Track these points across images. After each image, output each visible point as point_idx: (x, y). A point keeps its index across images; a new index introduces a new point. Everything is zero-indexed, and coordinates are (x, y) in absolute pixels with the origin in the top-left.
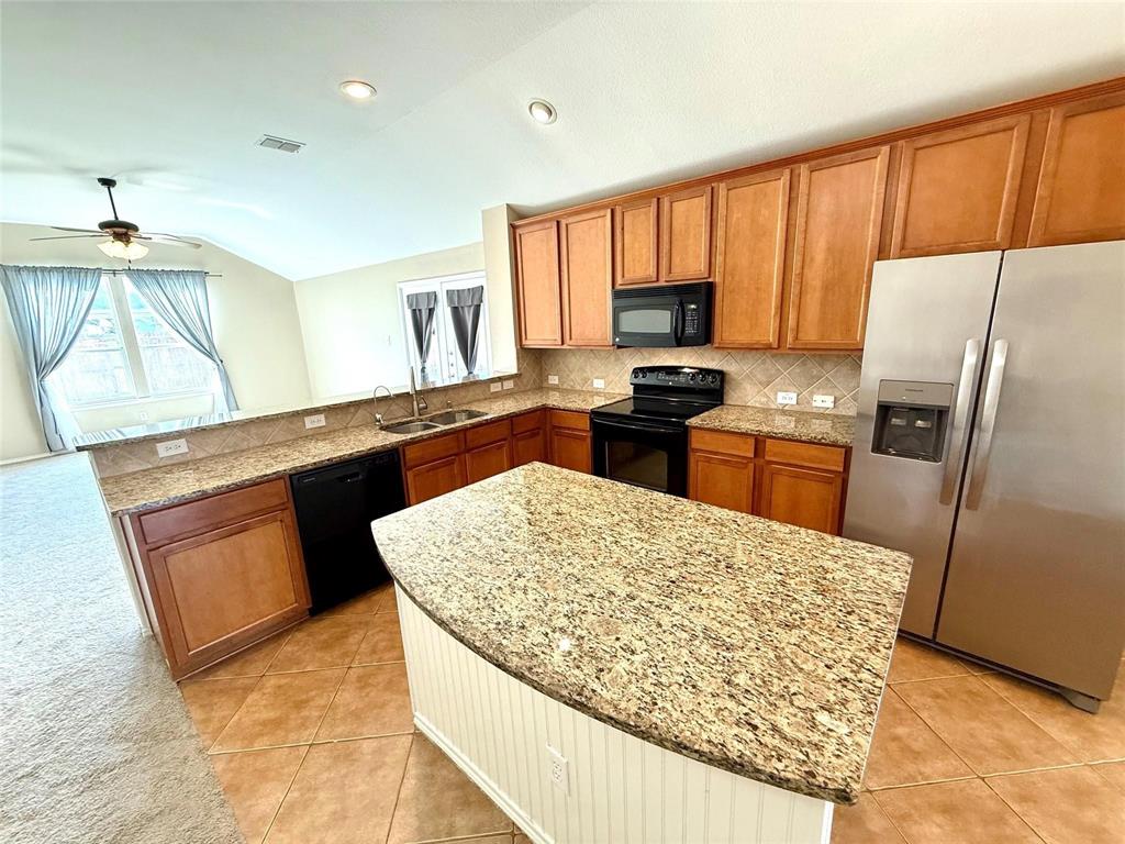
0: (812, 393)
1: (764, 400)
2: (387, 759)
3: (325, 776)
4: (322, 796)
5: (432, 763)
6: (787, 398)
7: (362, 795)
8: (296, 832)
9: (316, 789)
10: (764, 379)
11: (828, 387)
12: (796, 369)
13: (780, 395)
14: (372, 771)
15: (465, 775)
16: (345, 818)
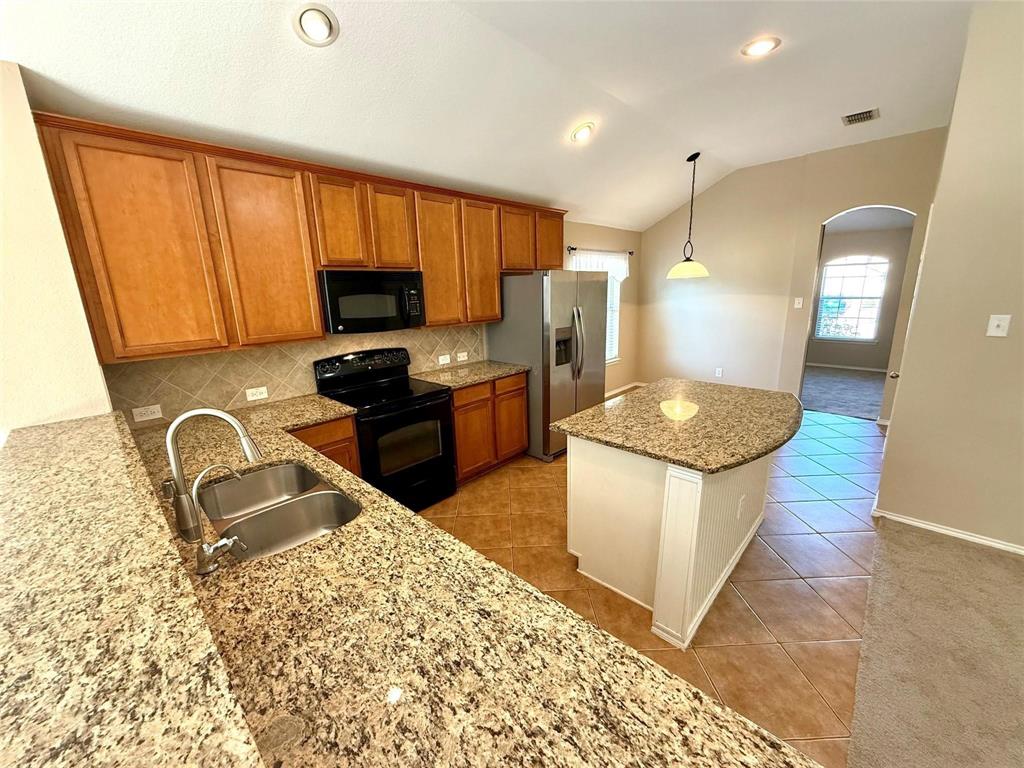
0: (456, 353)
1: (432, 364)
2: (724, 661)
3: (762, 709)
4: (778, 704)
5: (712, 629)
6: (444, 360)
7: (759, 670)
8: (811, 711)
9: (776, 712)
10: (428, 348)
11: (464, 348)
12: (446, 338)
13: (441, 358)
14: (739, 671)
15: (711, 608)
16: (780, 676)
